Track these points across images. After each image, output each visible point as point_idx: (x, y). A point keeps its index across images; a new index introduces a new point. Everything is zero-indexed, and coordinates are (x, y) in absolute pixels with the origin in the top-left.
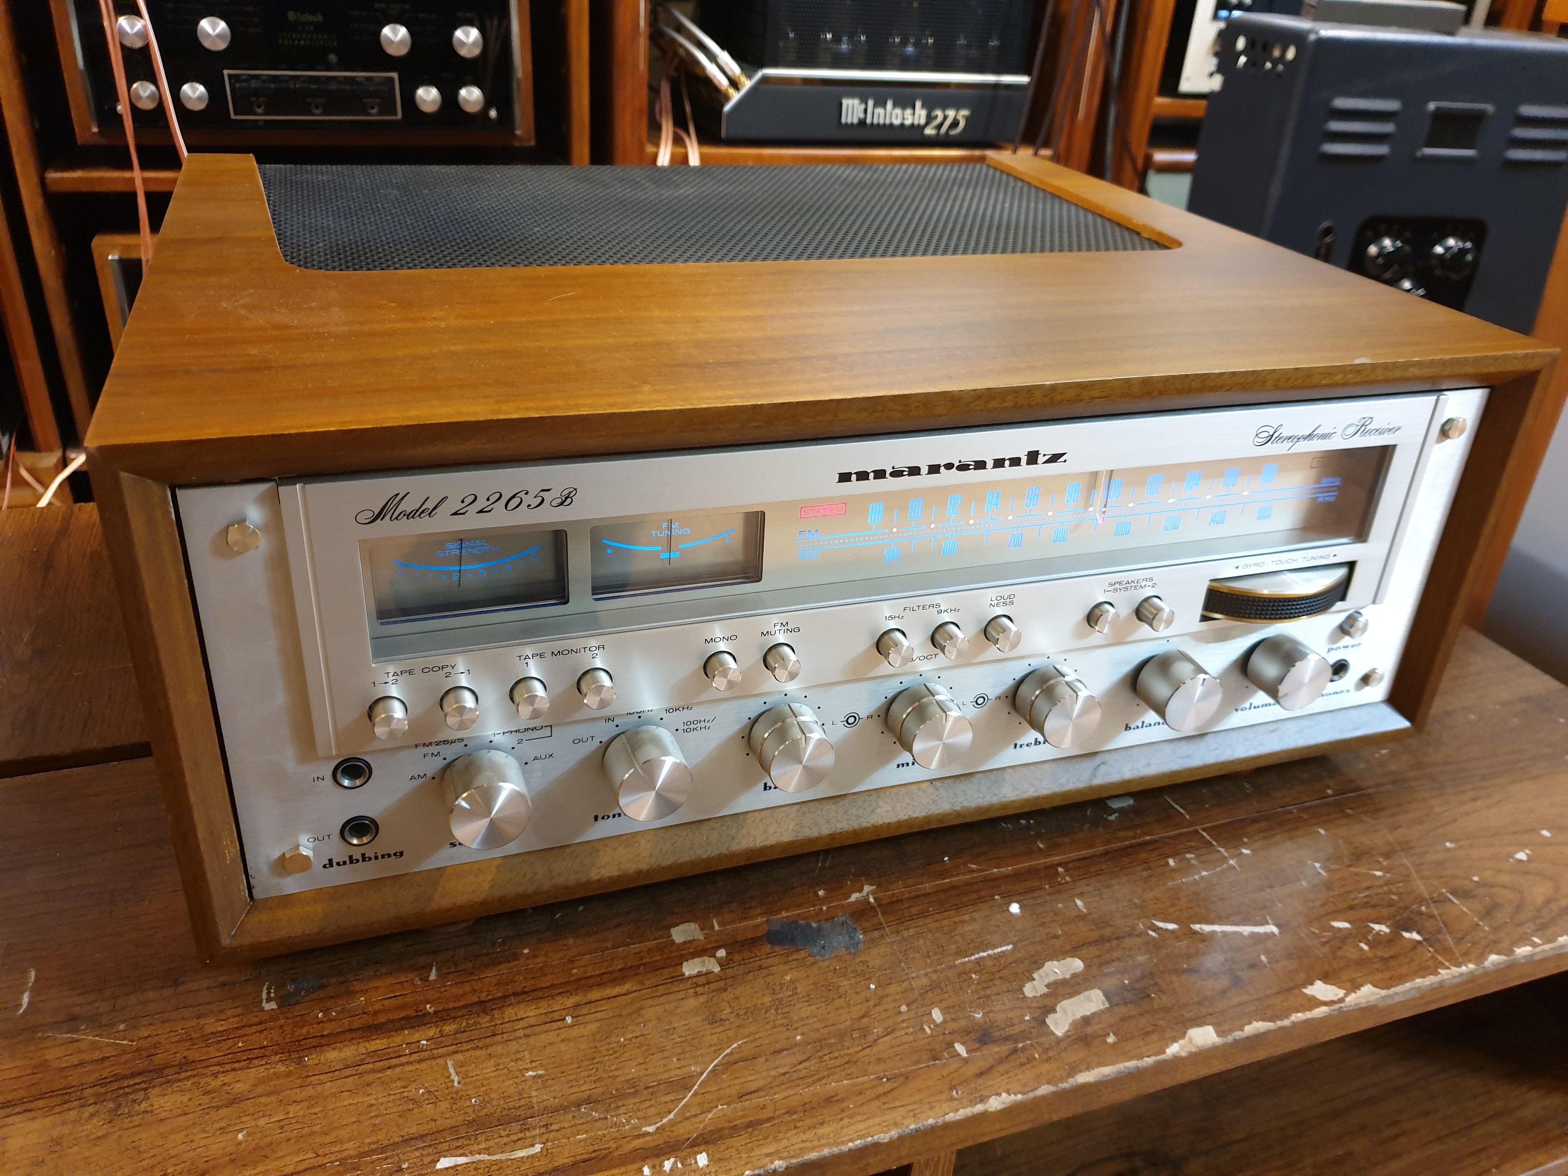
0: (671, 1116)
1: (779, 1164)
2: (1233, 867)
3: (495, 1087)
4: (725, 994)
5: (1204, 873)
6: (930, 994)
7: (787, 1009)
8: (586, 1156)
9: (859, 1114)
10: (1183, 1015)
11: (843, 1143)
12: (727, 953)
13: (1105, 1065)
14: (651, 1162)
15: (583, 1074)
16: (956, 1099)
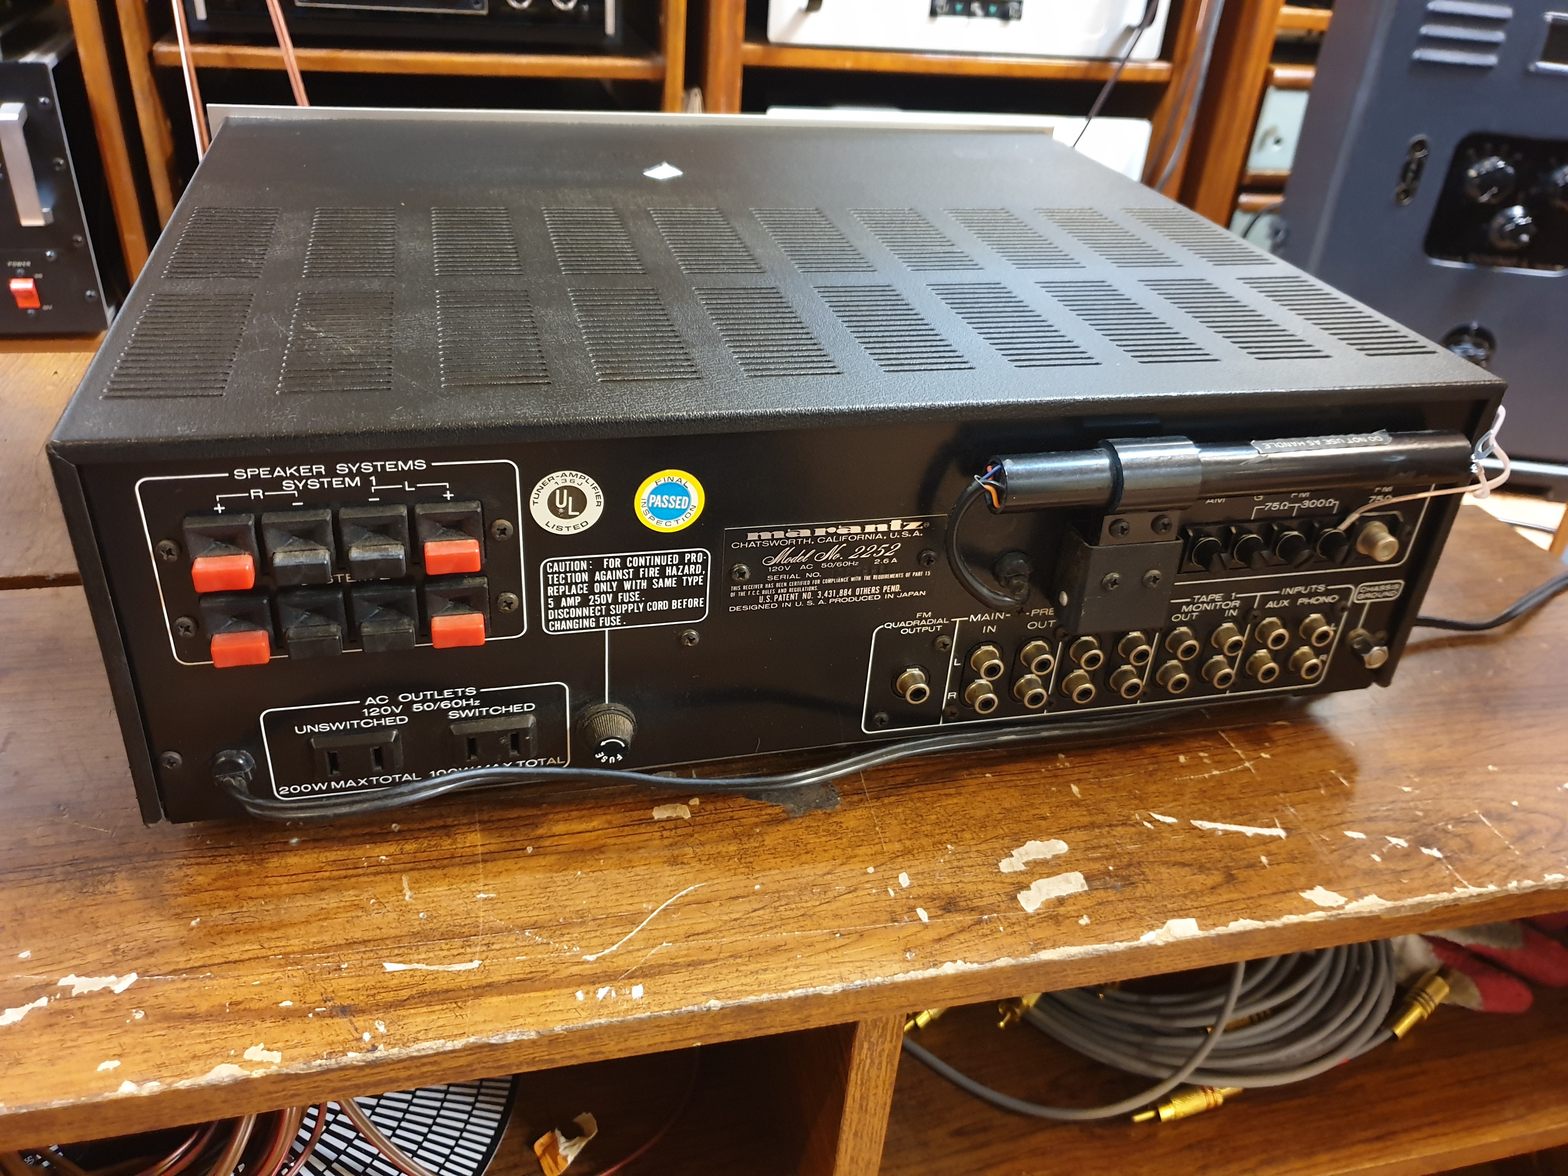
0: (614, 948)
1: (715, 1004)
2: (1248, 769)
3: (444, 904)
4: (691, 839)
5: (1215, 772)
6: (900, 859)
7: (751, 860)
8: (522, 976)
9: (805, 965)
10: (1166, 906)
11: (784, 990)
12: (701, 802)
13: (1072, 945)
14: (585, 988)
15: (533, 901)
16: (908, 961)
